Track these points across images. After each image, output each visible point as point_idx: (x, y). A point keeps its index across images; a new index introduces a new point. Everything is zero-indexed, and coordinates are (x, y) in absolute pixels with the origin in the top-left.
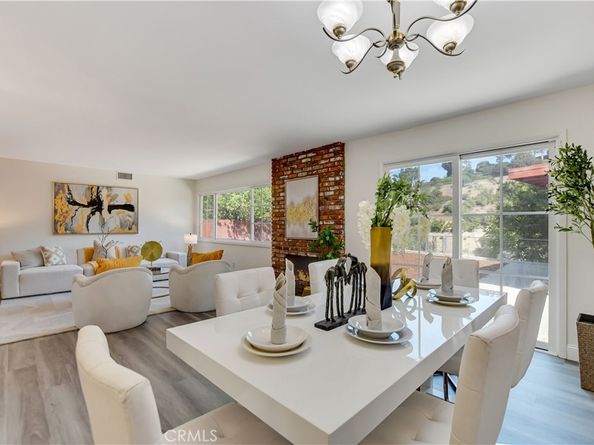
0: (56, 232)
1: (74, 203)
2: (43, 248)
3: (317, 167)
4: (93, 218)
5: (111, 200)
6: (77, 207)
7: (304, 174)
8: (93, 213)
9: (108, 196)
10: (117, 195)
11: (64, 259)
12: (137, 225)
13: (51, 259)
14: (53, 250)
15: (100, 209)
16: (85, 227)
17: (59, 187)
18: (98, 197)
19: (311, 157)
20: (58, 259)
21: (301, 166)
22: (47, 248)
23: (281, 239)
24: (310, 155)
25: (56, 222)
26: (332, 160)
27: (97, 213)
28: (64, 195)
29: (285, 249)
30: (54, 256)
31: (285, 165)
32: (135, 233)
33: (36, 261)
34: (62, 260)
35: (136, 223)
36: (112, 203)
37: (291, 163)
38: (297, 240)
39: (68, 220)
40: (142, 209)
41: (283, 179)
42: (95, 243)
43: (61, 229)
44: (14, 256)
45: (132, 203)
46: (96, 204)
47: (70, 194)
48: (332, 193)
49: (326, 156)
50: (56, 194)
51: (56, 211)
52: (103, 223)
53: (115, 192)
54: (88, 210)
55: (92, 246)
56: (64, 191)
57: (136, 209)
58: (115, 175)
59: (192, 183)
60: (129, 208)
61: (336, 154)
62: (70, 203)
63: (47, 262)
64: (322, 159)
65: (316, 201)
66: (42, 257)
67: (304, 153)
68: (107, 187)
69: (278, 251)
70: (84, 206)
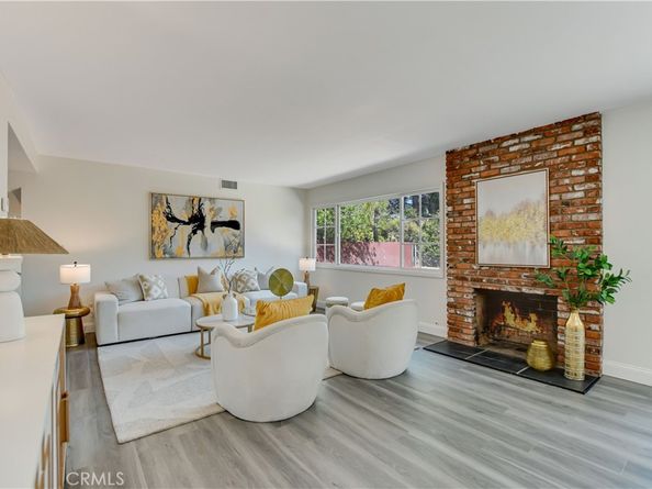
0: (153, 256)
1: (173, 219)
2: (141, 277)
3: (545, 155)
4: (194, 237)
5: (214, 216)
6: (176, 224)
7: (514, 169)
8: (194, 232)
9: (211, 210)
10: (220, 209)
11: (165, 291)
12: (243, 247)
13: (152, 292)
14: (153, 279)
15: (201, 227)
16: (185, 249)
17: (155, 199)
18: (200, 211)
19: (530, 142)
20: (159, 291)
21: (508, 156)
22: (146, 277)
23: (467, 265)
24: (527, 139)
25: (153, 244)
26: (577, 142)
27: (199, 232)
28: (162, 208)
29: (474, 280)
30: (155, 287)
31: (474, 157)
32: (240, 257)
33: (134, 295)
34: (163, 293)
35: (241, 244)
36: (215, 219)
37: (487, 154)
38: (500, 268)
39: (167, 242)
40: (248, 226)
41: (470, 179)
42: (199, 270)
43: (159, 253)
44: (108, 288)
45: (237, 219)
46: (197, 221)
47: (169, 207)
48: (581, 194)
49: (565, 137)
50: (153, 208)
51: (153, 230)
52: (205, 245)
53: (219, 204)
54: (189, 228)
55: (196, 274)
56: (162, 204)
57: (241, 226)
58: (219, 183)
59: (304, 194)
60: (234, 225)
61: (587, 132)
62: (169, 219)
63: (148, 295)
64: (555, 142)
65: (543, 209)
66: (142, 289)
67: (513, 136)
68: (210, 199)
69: (459, 283)
70: (185, 223)
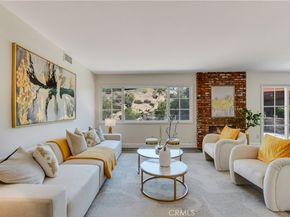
0: (18, 123)
1: (35, 81)
4: (50, 102)
5: (62, 83)
6: (38, 87)
7: (224, 84)
8: (50, 96)
9: (60, 77)
10: (65, 78)
16: (44, 114)
17: (20, 53)
18: (53, 77)
21: (222, 80)
23: (207, 118)
24: (228, 75)
28: (26, 67)
29: (209, 123)
31: (209, 77)
36: (62, 86)
37: (214, 77)
39: (30, 105)
41: (208, 85)
43: (23, 118)
45: (73, 89)
46: (52, 86)
47: (31, 66)
50: (18, 63)
51: (18, 90)
52: (57, 110)
53: (65, 74)
54: (47, 92)
56: (26, 61)
57: (75, 94)
58: (63, 56)
60: (72, 93)
61: (243, 77)
62: (31, 80)
64: (236, 78)
67: (223, 73)
68: (60, 68)
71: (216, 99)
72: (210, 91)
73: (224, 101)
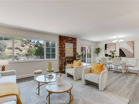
3: (72, 42)
7: (69, 42)
23: (63, 57)
24: (71, 39)
37: (66, 39)
38: (68, 57)
41: (64, 42)
48: (75, 47)
61: (76, 40)
65: (73, 49)
67: (69, 37)
71: (67, 48)
72: (64, 45)
73: (69, 50)
